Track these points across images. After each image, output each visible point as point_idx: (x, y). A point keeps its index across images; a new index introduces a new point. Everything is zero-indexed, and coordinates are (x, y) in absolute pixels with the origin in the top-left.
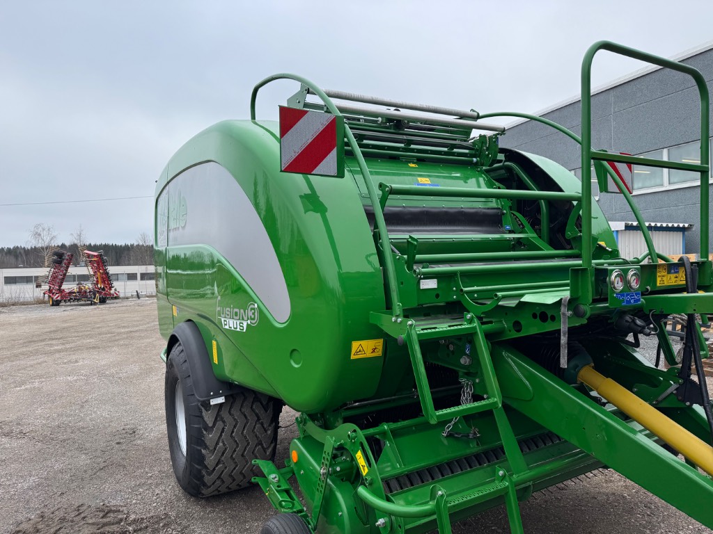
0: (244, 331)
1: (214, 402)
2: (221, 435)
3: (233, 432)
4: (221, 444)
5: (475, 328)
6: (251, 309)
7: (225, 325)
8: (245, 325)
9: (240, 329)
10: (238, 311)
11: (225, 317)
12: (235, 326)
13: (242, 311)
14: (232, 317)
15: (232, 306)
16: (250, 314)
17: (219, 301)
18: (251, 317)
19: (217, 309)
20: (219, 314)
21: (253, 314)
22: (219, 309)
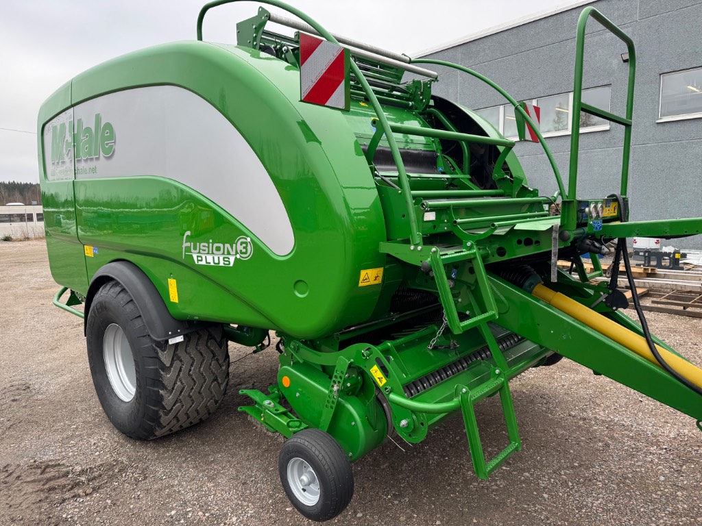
0: (231, 265)
1: (172, 341)
2: (179, 375)
3: (190, 370)
4: (179, 383)
5: (475, 253)
6: (242, 243)
7: (198, 261)
8: (232, 259)
9: (224, 264)
10: (221, 245)
11: (199, 253)
12: (216, 261)
13: (227, 246)
14: (210, 252)
15: (211, 241)
16: (240, 248)
17: (188, 236)
18: (241, 251)
19: (185, 245)
20: (188, 249)
21: (244, 248)
22: (188, 244)
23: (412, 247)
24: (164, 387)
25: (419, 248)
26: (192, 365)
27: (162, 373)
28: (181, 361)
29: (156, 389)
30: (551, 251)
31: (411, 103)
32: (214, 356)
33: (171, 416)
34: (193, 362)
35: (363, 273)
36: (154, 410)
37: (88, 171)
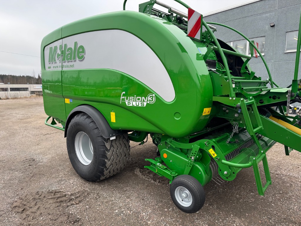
0: (145, 106)
1: (112, 139)
2: (113, 153)
3: (117, 151)
4: (112, 157)
5: (253, 102)
6: (150, 97)
7: (128, 104)
8: (145, 104)
9: (141, 105)
10: (140, 98)
11: (129, 101)
12: (137, 104)
13: (143, 98)
14: (135, 100)
15: (135, 96)
16: (149, 99)
17: (123, 94)
18: (150, 100)
19: (122, 98)
20: (123, 99)
21: (151, 99)
22: (124, 97)
23: (231, 98)
24: (107, 158)
25: (234, 99)
26: (117, 149)
27: (106, 152)
28: (113, 147)
29: (103, 159)
30: (287, 101)
31: (205, 40)
32: (125, 146)
33: (108, 171)
34: (118, 148)
35: (205, 109)
36: (102, 168)
37: (69, 66)
